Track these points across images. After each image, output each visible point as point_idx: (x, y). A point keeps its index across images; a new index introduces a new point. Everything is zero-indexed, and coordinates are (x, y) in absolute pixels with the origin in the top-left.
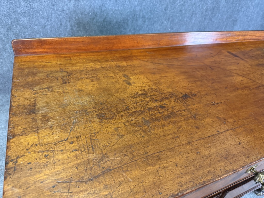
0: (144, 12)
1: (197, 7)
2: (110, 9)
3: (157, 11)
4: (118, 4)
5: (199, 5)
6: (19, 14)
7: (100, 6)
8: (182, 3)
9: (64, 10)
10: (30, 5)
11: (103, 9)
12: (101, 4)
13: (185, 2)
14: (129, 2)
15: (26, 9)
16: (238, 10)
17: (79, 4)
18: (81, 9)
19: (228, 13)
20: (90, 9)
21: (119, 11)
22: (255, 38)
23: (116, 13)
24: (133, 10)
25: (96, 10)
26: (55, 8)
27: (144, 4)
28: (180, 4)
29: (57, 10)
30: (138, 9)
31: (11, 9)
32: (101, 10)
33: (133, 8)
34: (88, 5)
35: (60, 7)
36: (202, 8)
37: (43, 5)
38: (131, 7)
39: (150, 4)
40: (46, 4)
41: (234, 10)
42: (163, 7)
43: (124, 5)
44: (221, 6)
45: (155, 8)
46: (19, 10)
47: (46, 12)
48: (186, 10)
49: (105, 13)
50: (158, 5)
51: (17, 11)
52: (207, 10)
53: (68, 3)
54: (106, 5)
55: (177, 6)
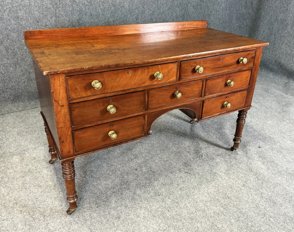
0: (117, 22)
1: (166, 15)
2: (87, 22)
3: (129, 21)
4: (93, 18)
5: (168, 13)
6: (9, 30)
7: (78, 20)
8: (151, 12)
9: (47, 25)
10: (19, 23)
11: (80, 22)
12: (79, 18)
13: (154, 12)
14: (102, 15)
15: (16, 26)
16: (208, 14)
17: (60, 20)
18: (61, 23)
19: (199, 18)
20: (69, 23)
21: (95, 23)
22: (193, 26)
23: (92, 25)
24: (107, 21)
25: (74, 24)
26: (40, 24)
27: (116, 15)
29: (41, 25)
30: (111, 20)
31: (3, 27)
32: (79, 23)
34: (67, 20)
35: (43, 23)
36: (172, 15)
37: (29, 22)
38: (105, 18)
39: (121, 15)
40: (32, 21)
41: (204, 15)
42: (134, 17)
43: (98, 17)
44: (190, 12)
45: (127, 18)
46: (9, 27)
47: (32, 28)
48: (156, 18)
49: (83, 25)
50: (129, 16)
51: (8, 28)
52: (177, 17)
54: (83, 19)
55: (147, 15)
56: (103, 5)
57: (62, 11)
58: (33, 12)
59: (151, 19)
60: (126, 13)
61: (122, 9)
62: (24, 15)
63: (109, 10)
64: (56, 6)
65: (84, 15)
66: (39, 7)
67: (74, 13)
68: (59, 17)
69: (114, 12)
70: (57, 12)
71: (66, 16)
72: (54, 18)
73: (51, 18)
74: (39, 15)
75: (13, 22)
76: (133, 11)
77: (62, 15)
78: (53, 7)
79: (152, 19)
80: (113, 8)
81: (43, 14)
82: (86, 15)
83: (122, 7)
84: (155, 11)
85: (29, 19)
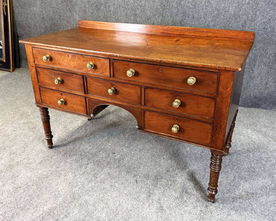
4: (195, 20)
8: (266, 20)
9: (154, 23)
10: (136, 19)
12: (181, 20)
13: (270, 20)
14: (203, 19)
15: (133, 21)
17: (165, 19)
18: (166, 23)
20: (173, 23)
28: (262, 21)
30: (211, 24)
33: (207, 24)
34: (171, 20)
35: (152, 21)
38: (206, 22)
39: (224, 20)
40: (144, 18)
42: (240, 23)
43: (199, 20)
53: (158, 18)
54: (185, 21)
55: (259, 23)
56: (206, 9)
57: (168, 12)
58: (146, 11)
59: (264, 28)
60: (230, 18)
61: (225, 14)
62: (140, 13)
63: (211, 14)
64: (164, 7)
65: (187, 18)
66: (151, 8)
67: (178, 15)
68: (165, 17)
69: (215, 16)
70: (164, 12)
71: (171, 16)
72: (161, 18)
73: (159, 17)
74: (149, 14)
75: (132, 18)
76: (239, 17)
77: (168, 16)
78: (162, 8)
79: (267, 29)
80: (216, 13)
81: (153, 13)
82: (188, 17)
83: (225, 12)
84: (272, 19)
85: (143, 16)
